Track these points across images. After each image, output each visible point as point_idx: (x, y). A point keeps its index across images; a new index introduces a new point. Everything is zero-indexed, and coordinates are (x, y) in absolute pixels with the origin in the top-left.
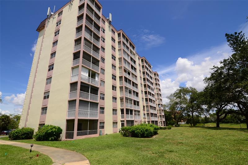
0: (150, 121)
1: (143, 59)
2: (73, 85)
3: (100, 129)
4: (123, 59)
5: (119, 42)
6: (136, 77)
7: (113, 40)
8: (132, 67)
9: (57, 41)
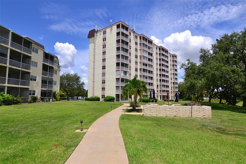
0: (161, 96)
2: (118, 79)
4: (142, 56)
5: (140, 44)
6: (152, 66)
7: (136, 43)
8: (149, 60)
9: (105, 52)
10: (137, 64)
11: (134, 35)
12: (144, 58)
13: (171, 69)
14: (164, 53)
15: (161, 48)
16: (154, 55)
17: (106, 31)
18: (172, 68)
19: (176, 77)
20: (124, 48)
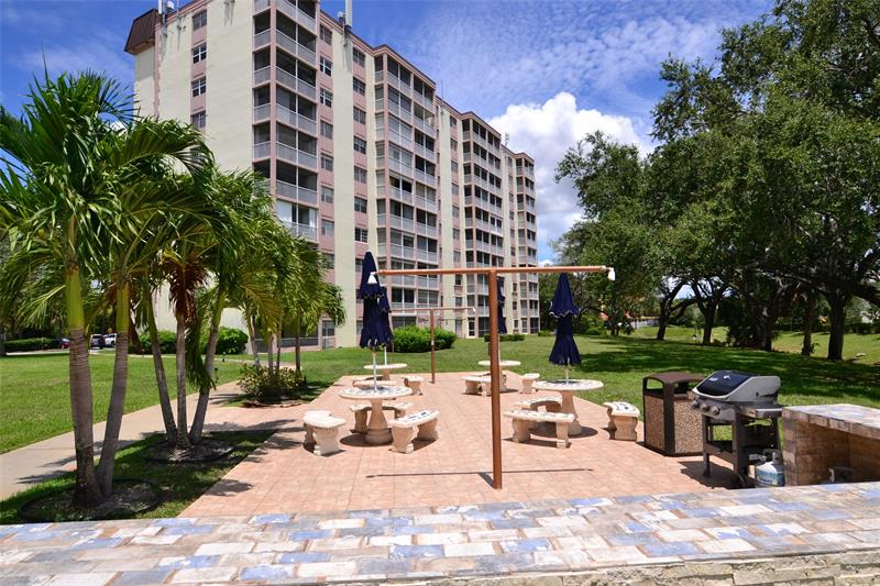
0: (473, 319)
1: (468, 120)
3: (324, 334)
4: (387, 144)
5: (379, 89)
6: (432, 191)
7: (359, 85)
8: (421, 164)
9: (203, 113)
10: (364, 181)
11: (345, 46)
12: (396, 155)
13: (512, 213)
14: (485, 144)
15: (471, 122)
16: (443, 145)
17: (206, 11)
18: (516, 210)
19: (530, 244)
20: (293, 95)
